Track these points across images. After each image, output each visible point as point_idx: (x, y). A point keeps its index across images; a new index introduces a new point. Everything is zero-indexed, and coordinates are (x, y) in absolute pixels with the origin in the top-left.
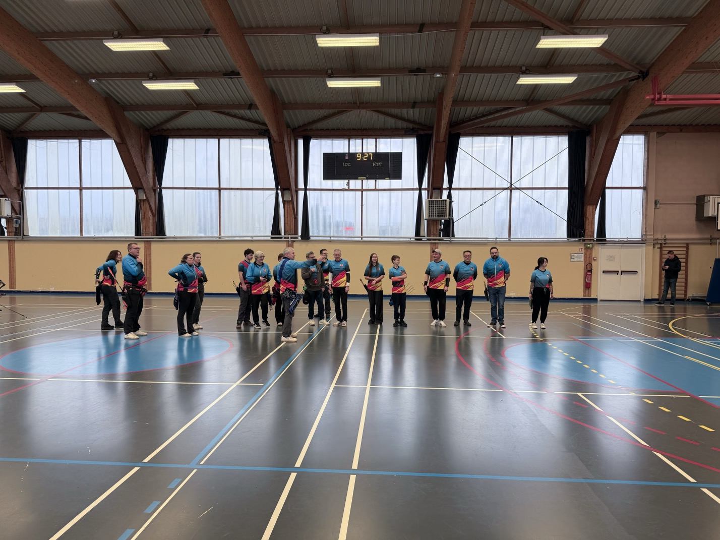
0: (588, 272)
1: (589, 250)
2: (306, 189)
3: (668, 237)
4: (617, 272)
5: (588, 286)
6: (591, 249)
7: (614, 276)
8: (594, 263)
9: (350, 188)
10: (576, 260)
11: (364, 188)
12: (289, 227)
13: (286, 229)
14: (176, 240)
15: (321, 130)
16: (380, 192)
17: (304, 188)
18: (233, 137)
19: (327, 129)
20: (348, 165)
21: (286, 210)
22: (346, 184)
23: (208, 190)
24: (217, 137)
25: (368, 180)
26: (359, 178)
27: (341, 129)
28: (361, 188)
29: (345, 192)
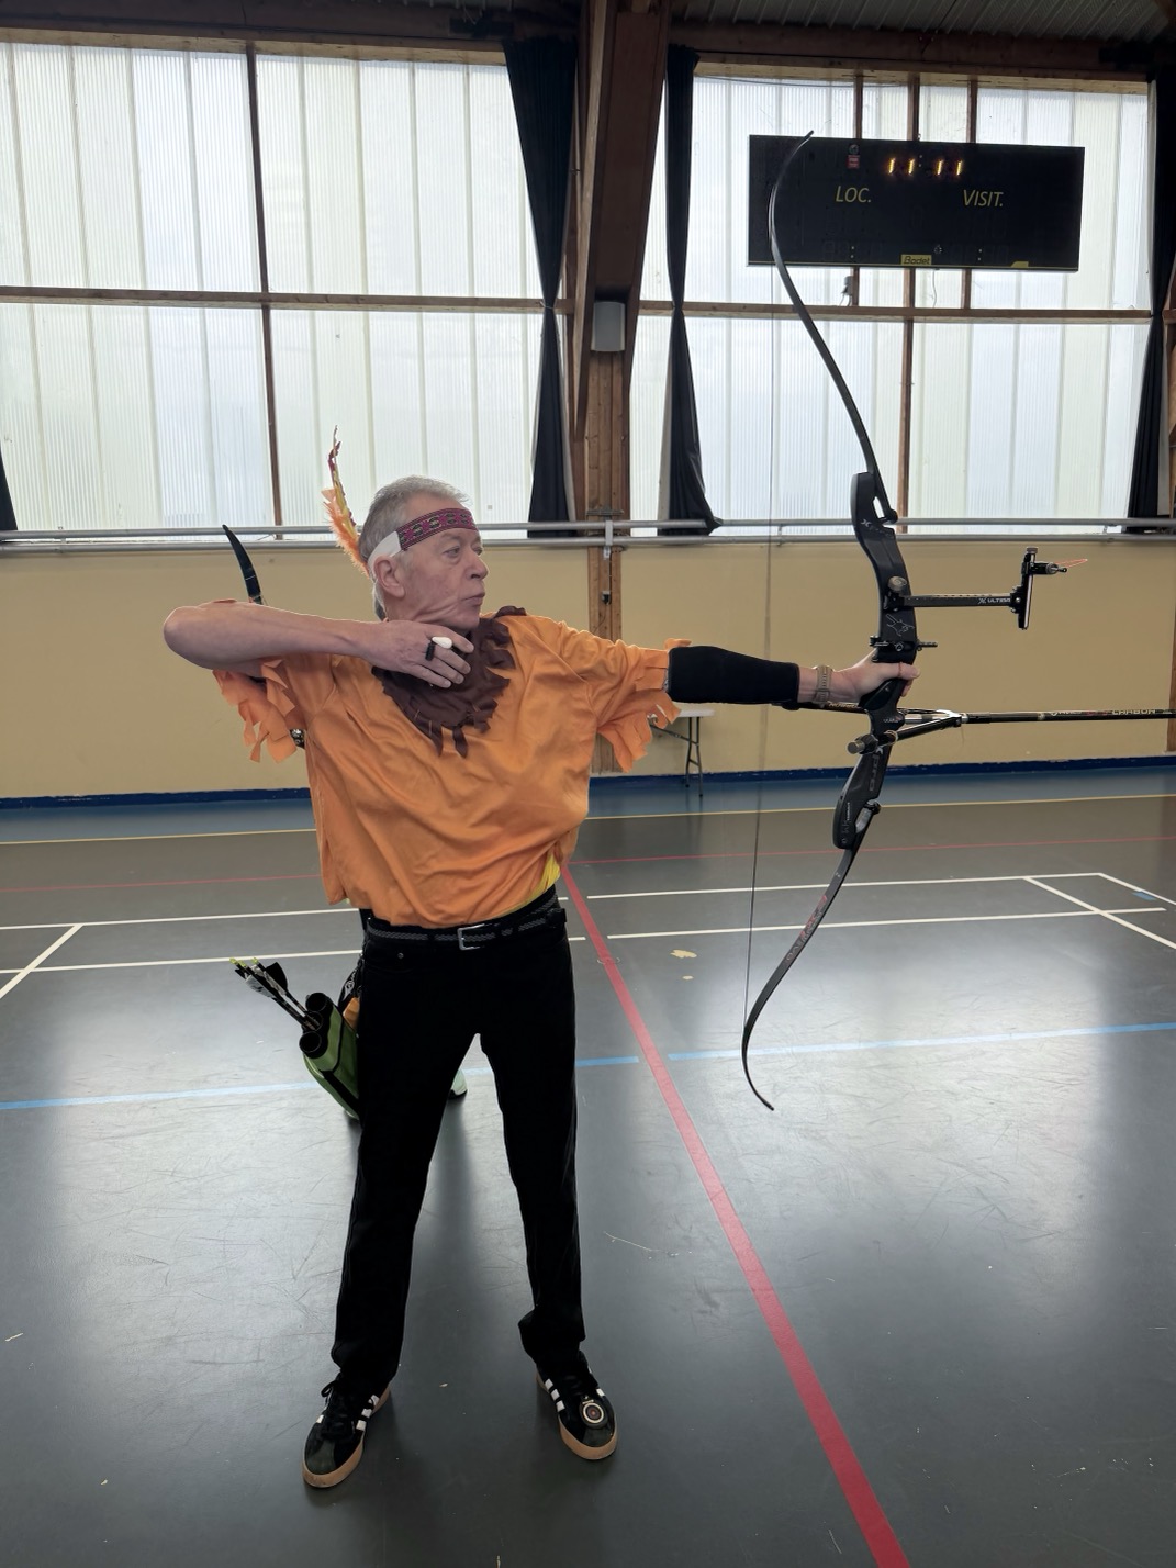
2: (678, 309)
9: (862, 303)
11: (918, 304)
12: (601, 482)
13: (591, 492)
14: (66, 551)
15: (740, 22)
16: (982, 330)
17: (668, 297)
18: (320, 42)
19: (770, 24)
20: (859, 195)
21: (591, 401)
22: (843, 287)
23: (206, 303)
24: (242, 43)
25: (937, 268)
26: (904, 256)
27: (831, 25)
28: (898, 301)
29: (834, 324)
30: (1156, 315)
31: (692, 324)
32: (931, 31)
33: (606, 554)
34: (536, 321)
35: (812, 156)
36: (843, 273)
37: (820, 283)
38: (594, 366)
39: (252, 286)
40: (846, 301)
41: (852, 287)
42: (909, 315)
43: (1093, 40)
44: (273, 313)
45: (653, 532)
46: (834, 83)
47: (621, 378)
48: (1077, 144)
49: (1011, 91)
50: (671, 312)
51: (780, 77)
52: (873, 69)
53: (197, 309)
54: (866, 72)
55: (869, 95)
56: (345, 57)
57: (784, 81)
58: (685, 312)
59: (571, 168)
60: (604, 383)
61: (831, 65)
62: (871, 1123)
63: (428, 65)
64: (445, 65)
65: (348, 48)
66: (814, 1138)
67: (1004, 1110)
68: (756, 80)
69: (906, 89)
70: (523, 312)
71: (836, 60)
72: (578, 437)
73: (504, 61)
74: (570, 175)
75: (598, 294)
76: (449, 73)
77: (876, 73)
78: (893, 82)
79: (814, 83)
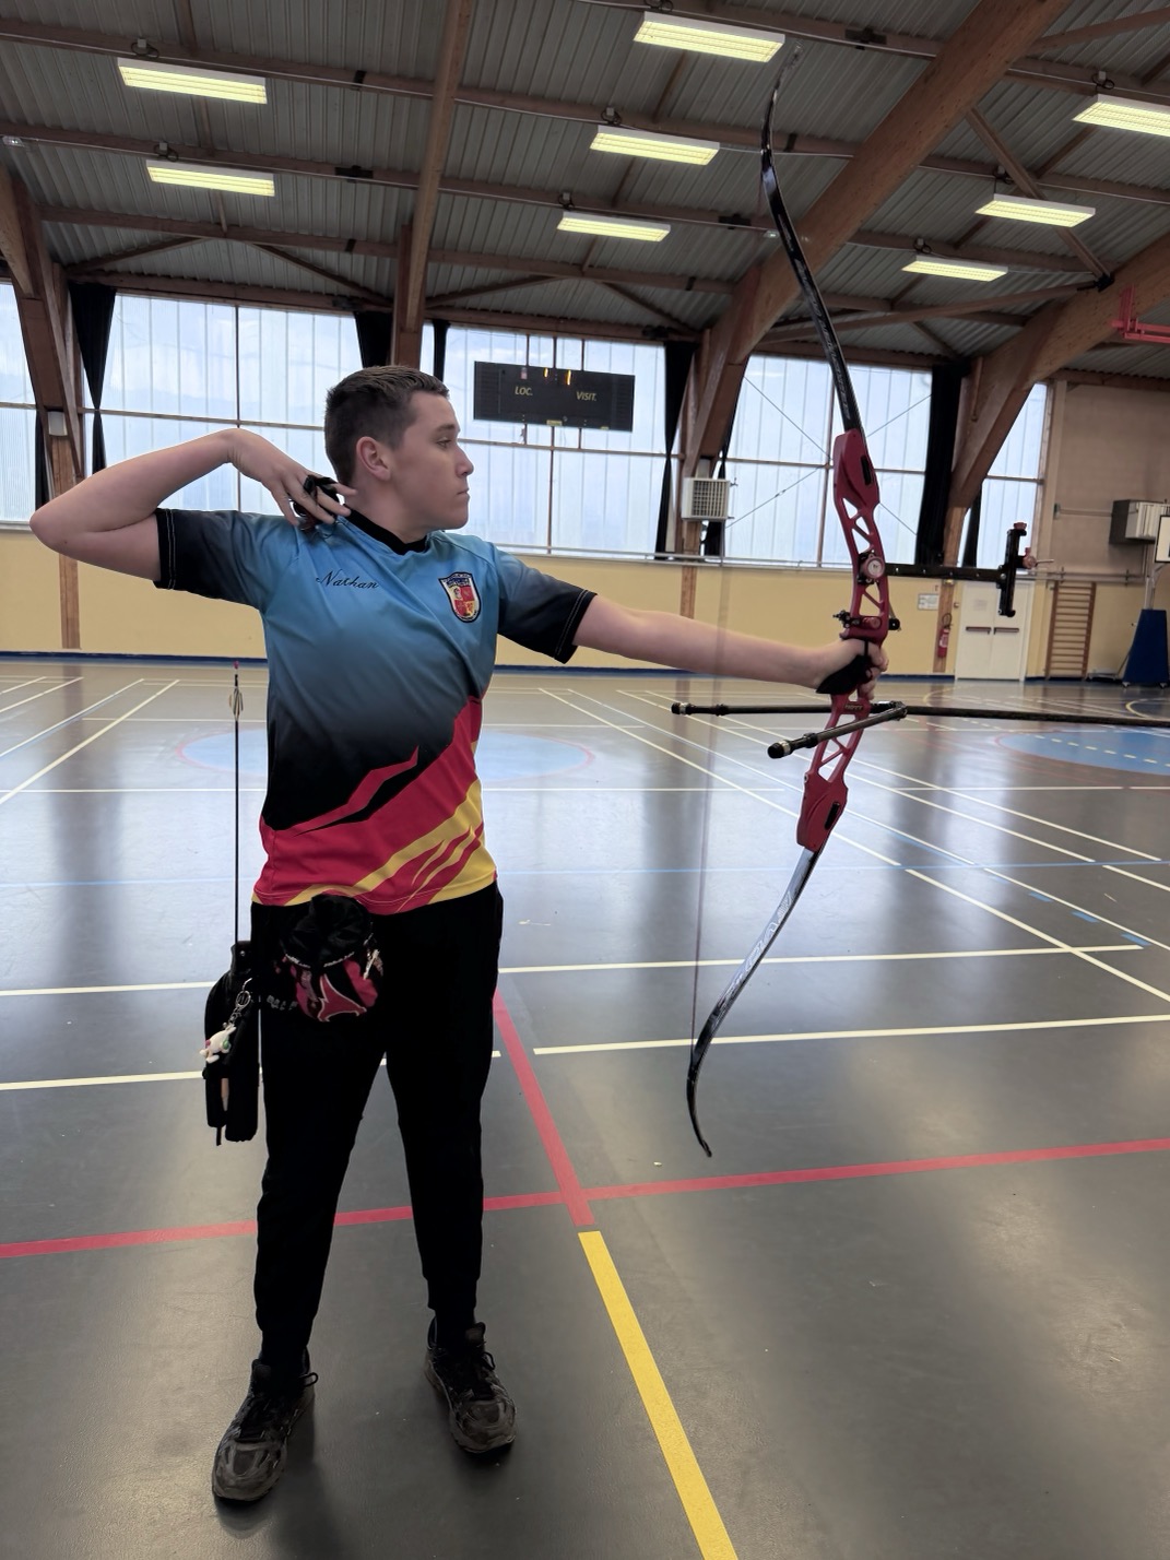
0: (944, 628)
1: (948, 590)
3: (1067, 570)
4: (988, 630)
5: (941, 653)
6: (951, 586)
7: (982, 636)
8: (954, 613)
9: (529, 443)
10: (926, 606)
11: (556, 445)
15: (470, 309)
16: (587, 455)
18: (270, 306)
19: (484, 310)
20: (526, 391)
22: (520, 433)
24: (234, 303)
25: (565, 427)
26: (548, 422)
27: (513, 313)
28: (549, 444)
29: (517, 451)
30: (669, 456)
32: (561, 318)
35: (504, 372)
36: (519, 427)
37: (508, 430)
39: (233, 416)
40: (521, 441)
41: (524, 433)
42: (552, 449)
43: (638, 326)
48: (633, 374)
53: (204, 424)
54: (528, 332)
55: (533, 341)
61: (515, 329)
63: (322, 315)
65: (284, 309)
69: (551, 339)
71: (517, 328)
78: (545, 335)
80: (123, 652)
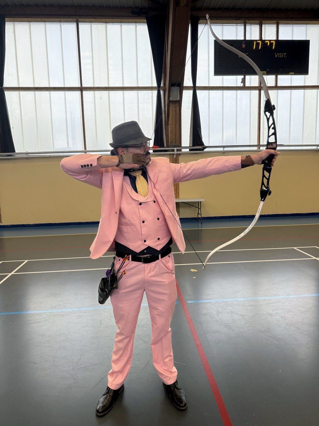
2: (194, 88)
9: (246, 85)
12: (173, 137)
13: (171, 139)
14: (28, 158)
15: (211, 9)
16: (280, 92)
17: (192, 85)
18: (96, 18)
19: (220, 9)
21: (170, 114)
22: (241, 81)
23: (66, 90)
24: (75, 20)
25: (268, 75)
27: (237, 8)
28: (257, 85)
29: (239, 91)
31: (198, 92)
32: (265, 9)
33: (175, 156)
34: (155, 93)
36: (240, 77)
37: (235, 80)
38: (171, 105)
39: (78, 85)
40: (242, 85)
41: (244, 81)
42: (260, 88)
44: (84, 92)
45: (188, 150)
46: (238, 25)
47: (179, 108)
48: (308, 39)
49: (288, 25)
50: (193, 89)
51: (223, 24)
52: (249, 20)
53: (63, 92)
54: (247, 21)
55: (248, 27)
56: (103, 22)
57: (224, 24)
58: (196, 89)
59: (164, 50)
60: (174, 109)
61: (237, 19)
62: (246, 323)
63: (125, 24)
64: (130, 24)
65: (103, 20)
66: (229, 328)
67: (286, 320)
68: (216, 24)
69: (258, 25)
70: (152, 90)
71: (239, 18)
72: (167, 124)
73: (146, 22)
74: (164, 52)
75: (172, 85)
76: (131, 26)
77: (250, 21)
78: (255, 24)
79: (232, 25)
80: (25, 224)
